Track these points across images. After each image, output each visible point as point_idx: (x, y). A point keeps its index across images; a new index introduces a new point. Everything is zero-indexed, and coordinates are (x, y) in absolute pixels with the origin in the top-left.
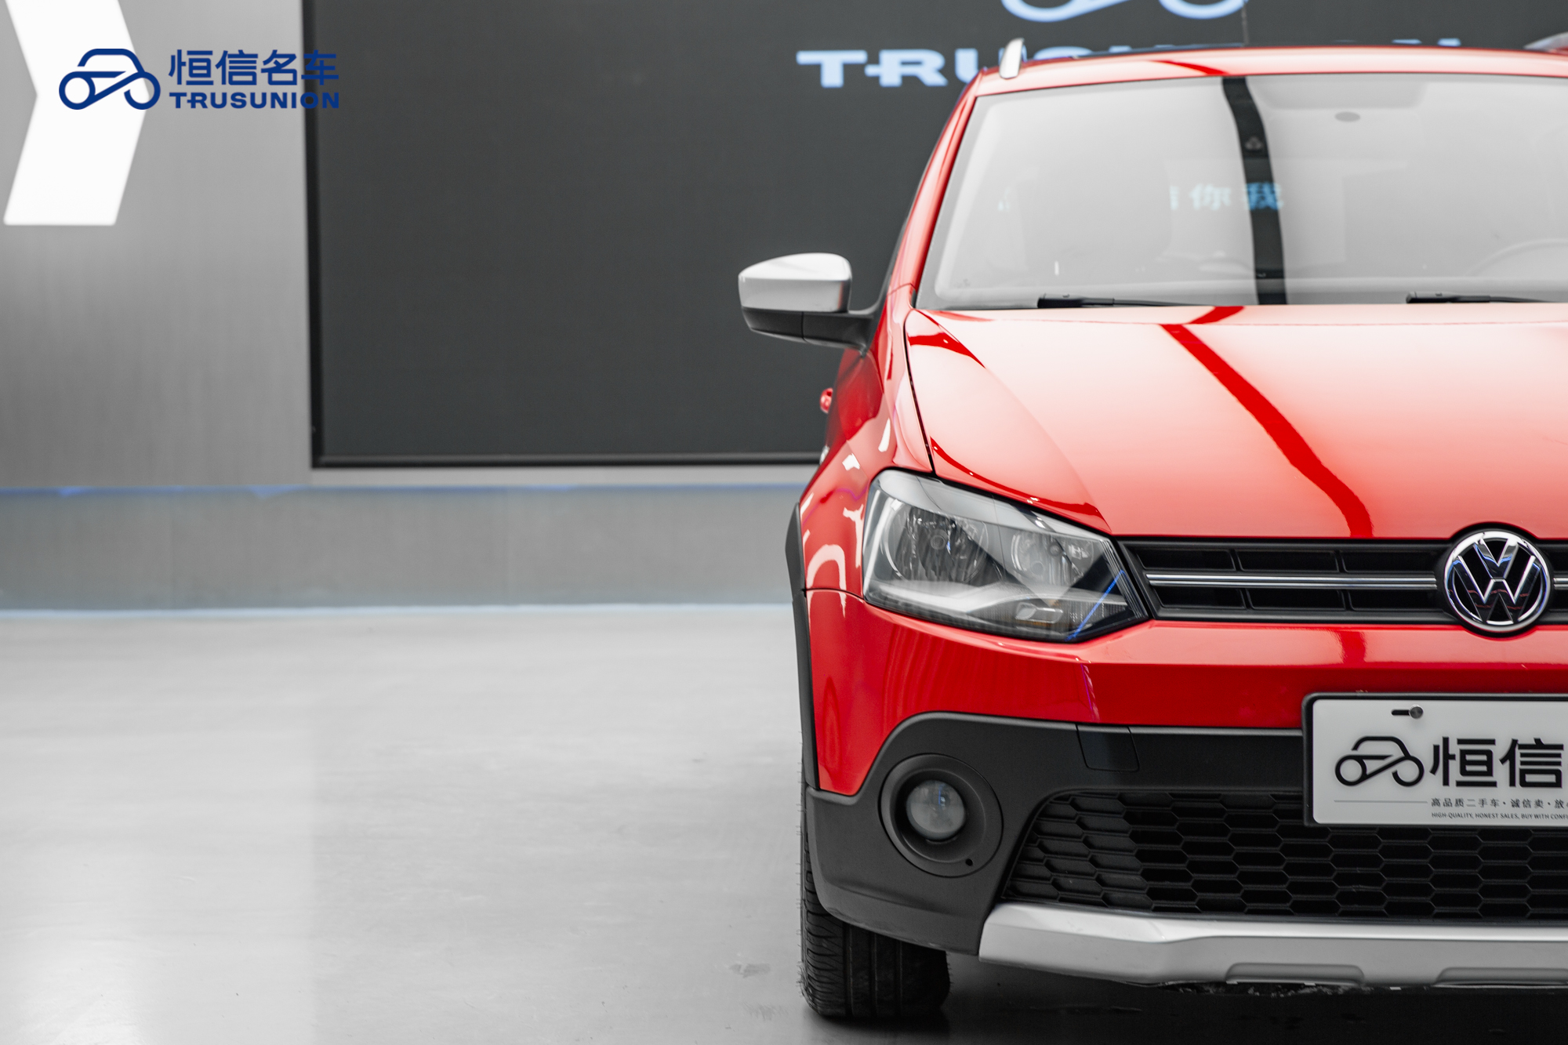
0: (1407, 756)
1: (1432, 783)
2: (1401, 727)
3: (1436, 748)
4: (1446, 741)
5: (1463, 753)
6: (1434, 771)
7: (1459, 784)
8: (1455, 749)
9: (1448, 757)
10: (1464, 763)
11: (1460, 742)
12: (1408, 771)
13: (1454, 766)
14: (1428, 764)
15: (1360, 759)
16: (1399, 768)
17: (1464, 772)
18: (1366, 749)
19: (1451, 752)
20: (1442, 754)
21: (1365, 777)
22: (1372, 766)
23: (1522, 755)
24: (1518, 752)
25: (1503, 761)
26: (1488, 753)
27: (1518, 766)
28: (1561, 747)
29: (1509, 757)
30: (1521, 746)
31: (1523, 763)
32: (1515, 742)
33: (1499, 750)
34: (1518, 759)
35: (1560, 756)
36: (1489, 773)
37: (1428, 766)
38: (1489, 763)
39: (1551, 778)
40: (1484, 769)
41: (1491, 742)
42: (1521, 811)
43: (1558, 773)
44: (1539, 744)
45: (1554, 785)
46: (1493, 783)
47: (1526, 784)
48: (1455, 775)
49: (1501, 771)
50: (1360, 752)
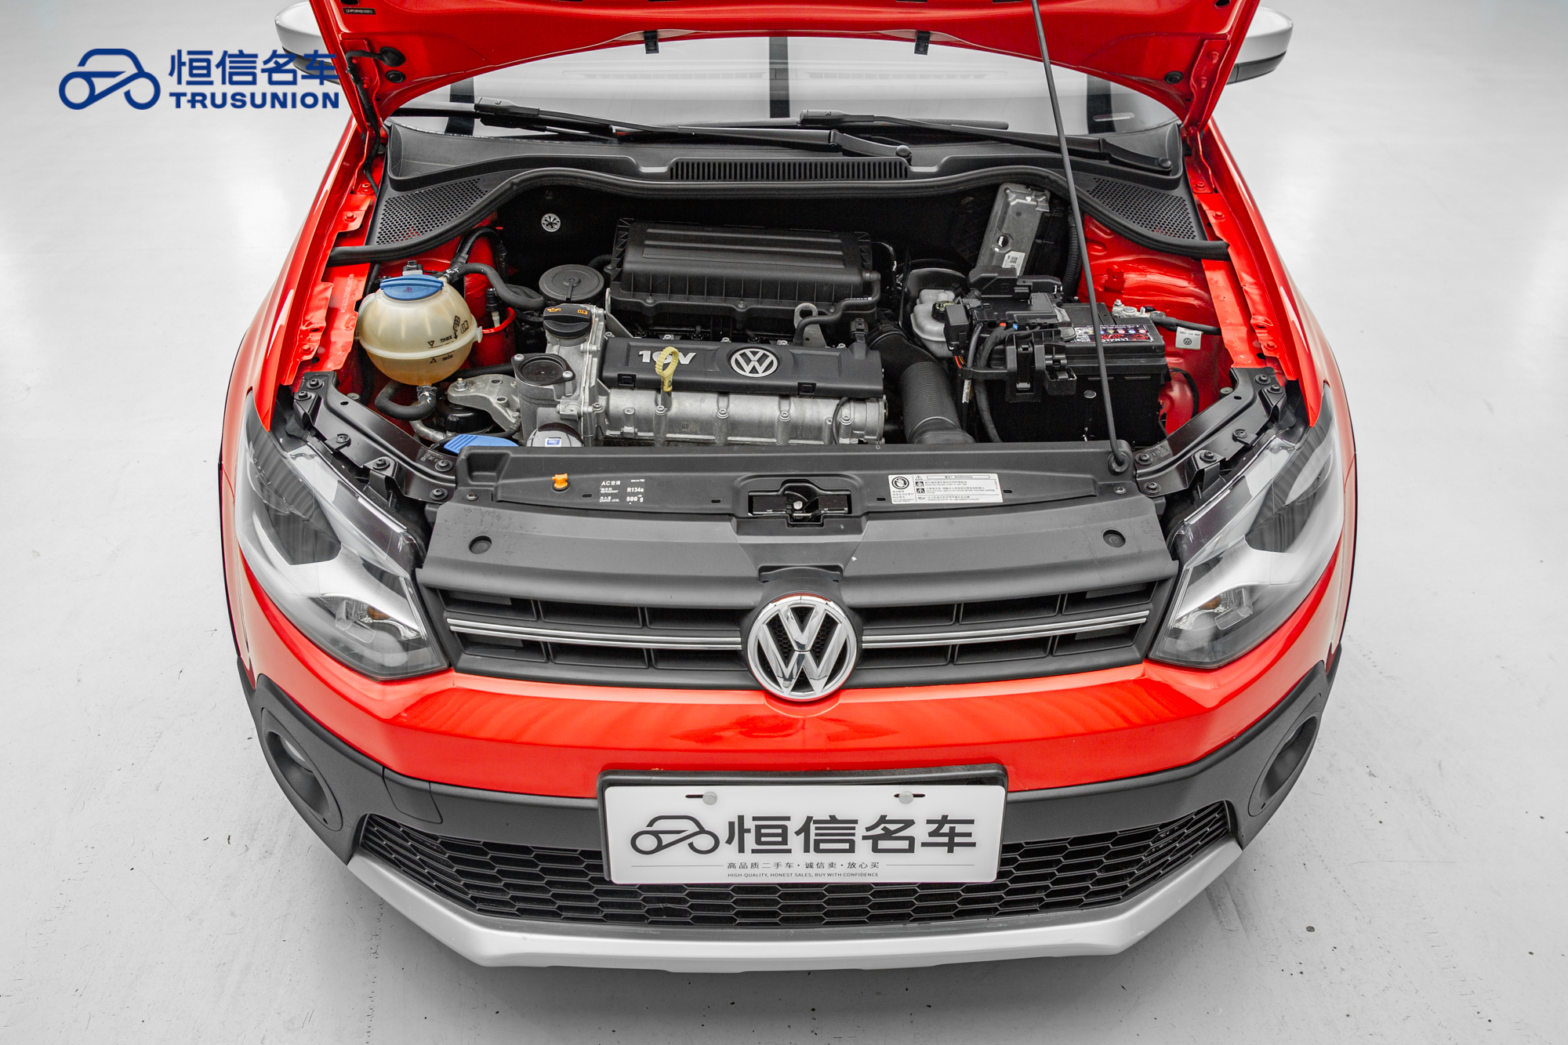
0: (702, 831)
1: (729, 847)
3: (731, 825)
4: (741, 818)
5: (758, 828)
6: (729, 841)
7: (757, 850)
8: (750, 824)
9: (743, 831)
10: (760, 834)
11: (756, 818)
12: (703, 841)
13: (750, 836)
14: (723, 835)
15: (655, 833)
16: (696, 840)
17: (758, 842)
18: (663, 825)
19: (746, 827)
20: (737, 830)
21: (660, 847)
22: (666, 839)
23: (817, 828)
24: (813, 826)
25: (798, 833)
26: (785, 828)
27: (813, 837)
28: (856, 822)
29: (805, 830)
30: (816, 822)
31: (817, 835)
32: (809, 819)
33: (794, 826)
34: (813, 831)
35: (854, 828)
36: (785, 842)
37: (724, 838)
38: (783, 835)
39: (844, 845)
40: (779, 839)
41: (786, 818)
42: (815, 871)
43: (850, 840)
44: (833, 819)
45: (852, 850)
46: (788, 851)
47: (819, 851)
48: (752, 845)
49: (796, 839)
50: (655, 828)
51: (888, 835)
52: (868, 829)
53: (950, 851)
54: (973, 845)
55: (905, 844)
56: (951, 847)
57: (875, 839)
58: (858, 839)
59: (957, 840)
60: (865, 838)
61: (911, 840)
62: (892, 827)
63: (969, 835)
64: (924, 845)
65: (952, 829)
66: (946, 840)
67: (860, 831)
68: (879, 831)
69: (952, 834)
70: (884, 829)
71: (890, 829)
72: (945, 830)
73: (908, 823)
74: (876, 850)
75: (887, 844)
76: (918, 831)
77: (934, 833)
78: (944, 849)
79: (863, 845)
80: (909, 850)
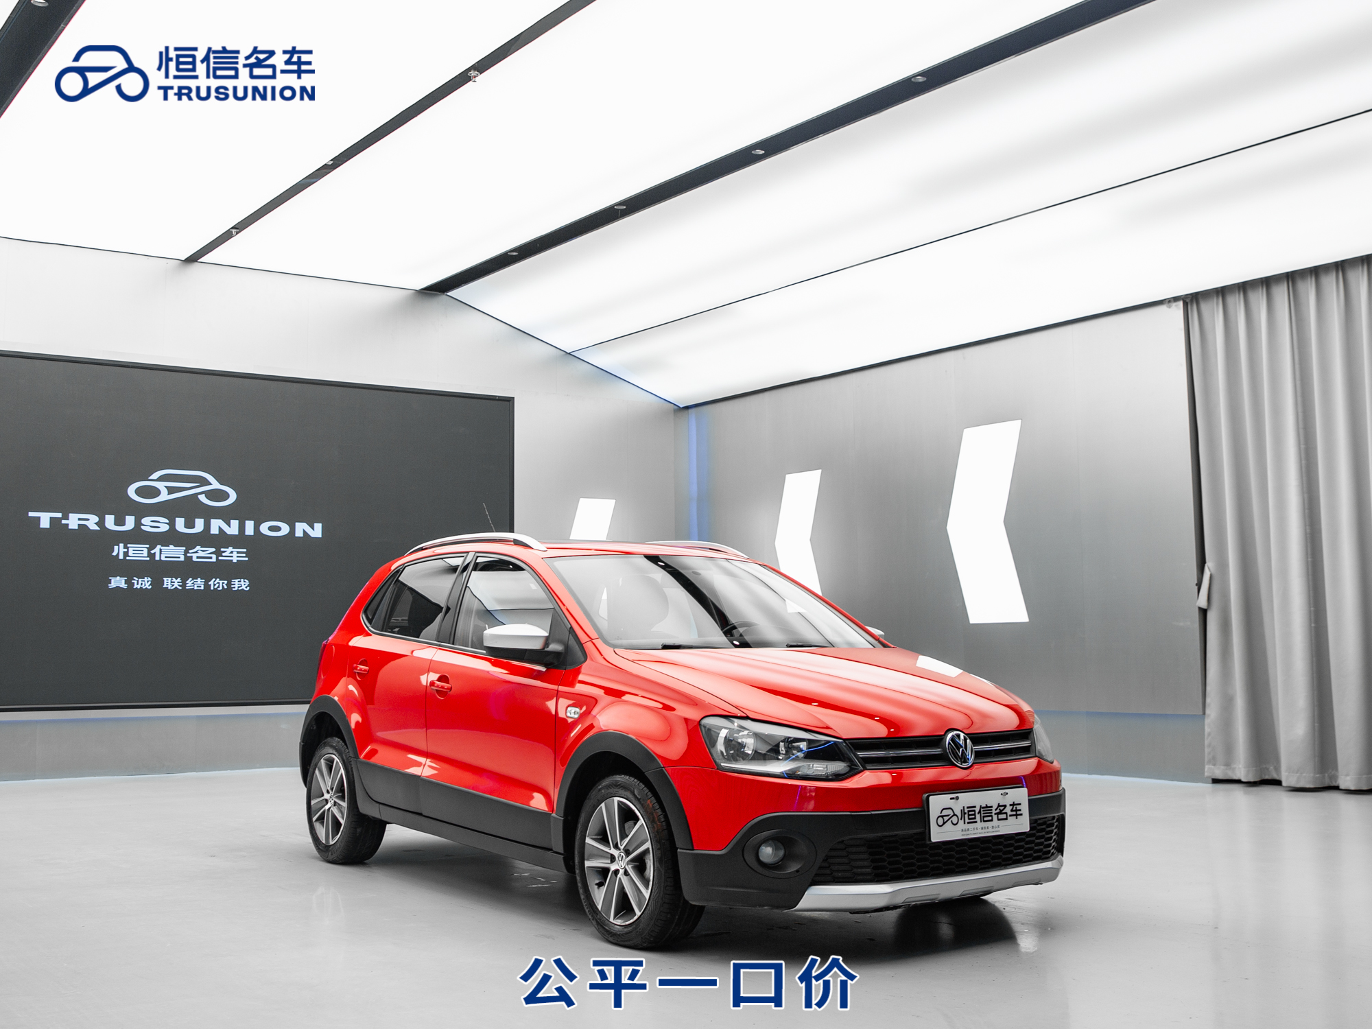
0: (954, 815)
1: (961, 822)
2: (951, 804)
3: (961, 810)
4: (964, 807)
5: (969, 811)
7: (968, 823)
8: (966, 811)
9: (965, 813)
10: (969, 815)
11: (968, 807)
12: (955, 820)
13: (966, 816)
15: (942, 817)
16: (953, 819)
17: (969, 819)
18: (945, 813)
20: (963, 813)
21: (944, 823)
22: (946, 818)
24: (982, 810)
25: (978, 813)
26: (974, 811)
27: (982, 815)
28: (992, 807)
29: (980, 812)
30: (983, 808)
32: (981, 806)
33: (977, 810)
34: (982, 812)
35: (992, 810)
36: (975, 818)
37: (960, 818)
38: (974, 815)
39: (990, 818)
40: (973, 817)
41: (975, 807)
42: (984, 831)
43: (991, 816)
44: (987, 807)
45: (992, 820)
46: (976, 822)
47: (984, 821)
48: (967, 820)
49: (978, 816)
50: (943, 814)
51: (1001, 813)
52: (996, 810)
53: (1017, 818)
54: (1021, 815)
55: (1004, 816)
56: (1016, 815)
57: (997, 814)
58: (993, 814)
59: (1018, 813)
60: (995, 814)
61: (1006, 813)
62: (1002, 808)
63: (1020, 810)
64: (1011, 816)
65: (1016, 808)
66: (1014, 813)
67: (994, 812)
68: (998, 811)
69: (1016, 810)
70: (999, 809)
71: (1001, 809)
72: (1014, 809)
73: (1005, 806)
74: (999, 820)
75: (1001, 816)
76: (1008, 810)
77: (1012, 810)
78: (1015, 817)
79: (995, 817)
80: (1006, 819)
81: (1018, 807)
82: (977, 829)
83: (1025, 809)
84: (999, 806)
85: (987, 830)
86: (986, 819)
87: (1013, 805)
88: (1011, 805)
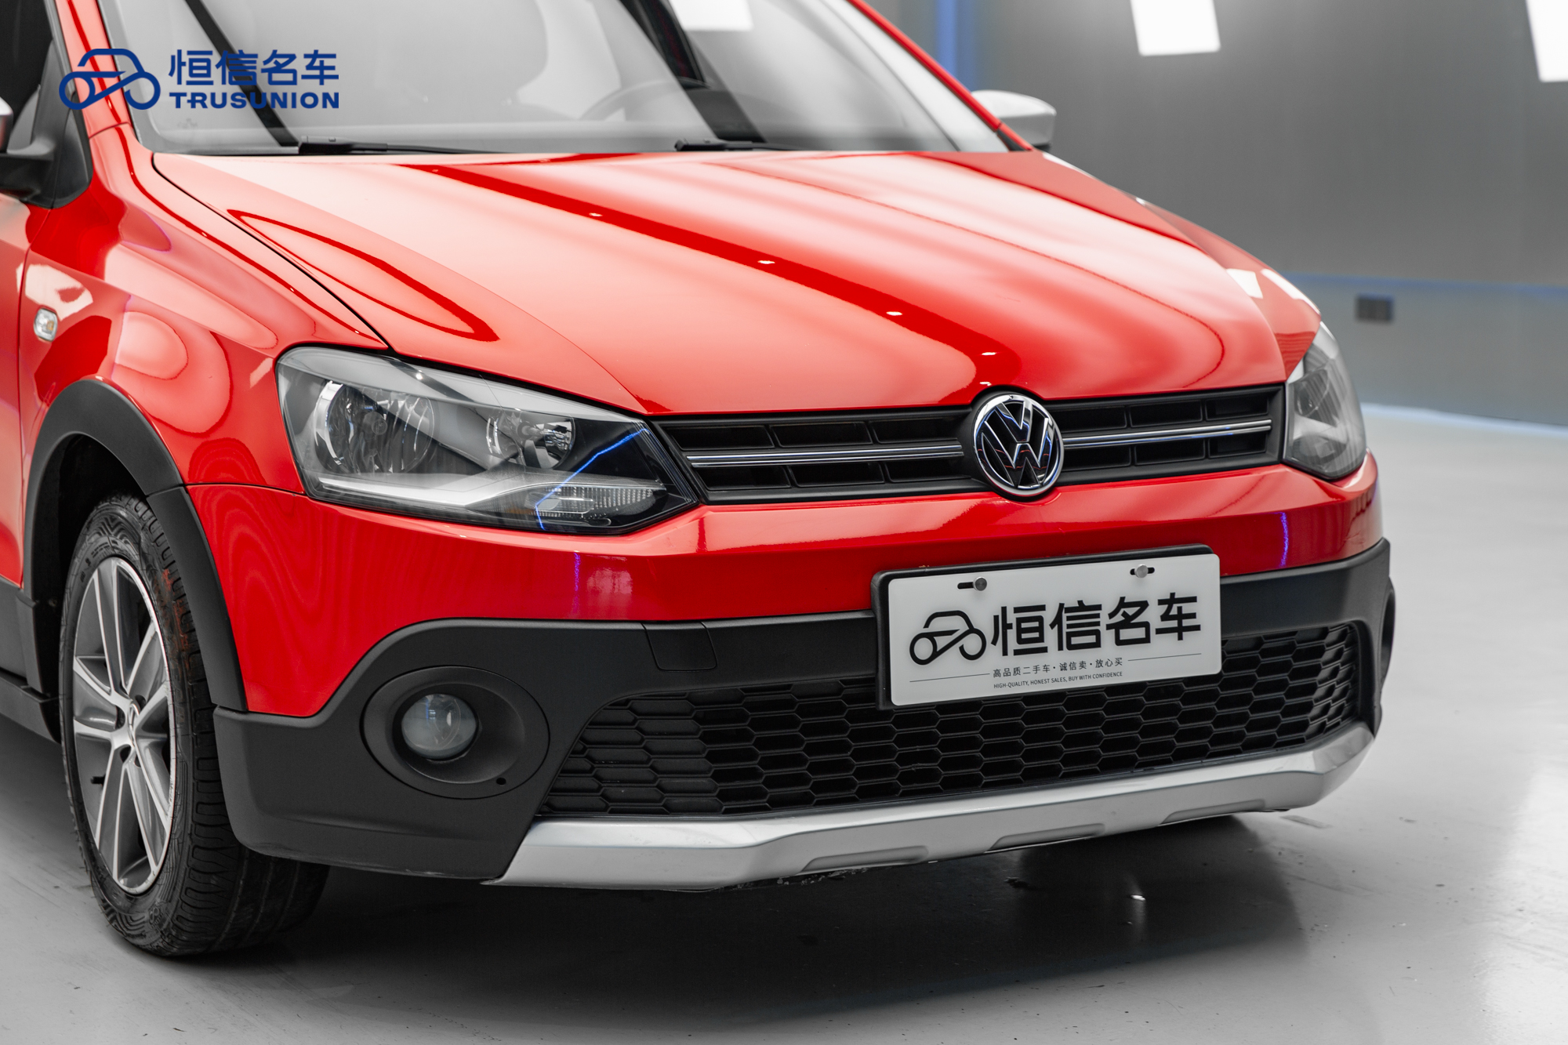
0: (972, 630)
1: (993, 652)
2: (965, 600)
3: (996, 618)
4: (1004, 610)
5: (1020, 621)
6: (994, 642)
7: (1017, 652)
8: (1012, 618)
9: (1008, 626)
10: (1020, 631)
11: (1017, 610)
12: (972, 644)
13: (1012, 634)
14: (989, 636)
15: (931, 636)
16: (965, 642)
17: (1020, 641)
18: (938, 625)
19: (1009, 621)
20: (1001, 624)
21: (936, 654)
22: (942, 642)
23: (1069, 618)
24: (1065, 615)
25: (1052, 626)
26: (1040, 619)
27: (1065, 630)
28: (1099, 607)
29: (1057, 621)
30: (1069, 610)
31: (1069, 626)
32: (1061, 606)
33: (1049, 616)
34: (1065, 622)
35: (1098, 616)
36: (1041, 639)
37: (989, 637)
38: (1040, 629)
39: (1092, 639)
40: (1036, 635)
41: (1042, 608)
42: (1068, 673)
43: (1097, 633)
44: (1081, 606)
45: (1097, 644)
46: (1044, 650)
47: (1071, 647)
48: (1013, 644)
49: (1051, 636)
50: (930, 629)
51: (1128, 623)
52: (1111, 615)
53: (1180, 638)
54: (1197, 628)
55: (1140, 633)
56: (1180, 631)
57: (1117, 627)
58: (1102, 628)
59: (1186, 623)
60: (1109, 627)
61: (1146, 625)
62: (1131, 611)
63: (1193, 616)
64: (1159, 631)
65: (1180, 609)
66: (1174, 624)
67: (1104, 620)
68: (1119, 618)
69: (1180, 616)
70: (1124, 614)
71: (1129, 614)
72: (1174, 612)
73: (1143, 605)
74: (1119, 642)
75: (1126, 634)
76: (1153, 615)
77: (1165, 617)
78: (1176, 635)
79: (1108, 637)
80: (1146, 640)
81: (1187, 608)
82: (1046, 668)
83: (1209, 612)
84: (1122, 603)
85: (1078, 672)
86: (1075, 640)
87: (1172, 600)
88: (1161, 602)
